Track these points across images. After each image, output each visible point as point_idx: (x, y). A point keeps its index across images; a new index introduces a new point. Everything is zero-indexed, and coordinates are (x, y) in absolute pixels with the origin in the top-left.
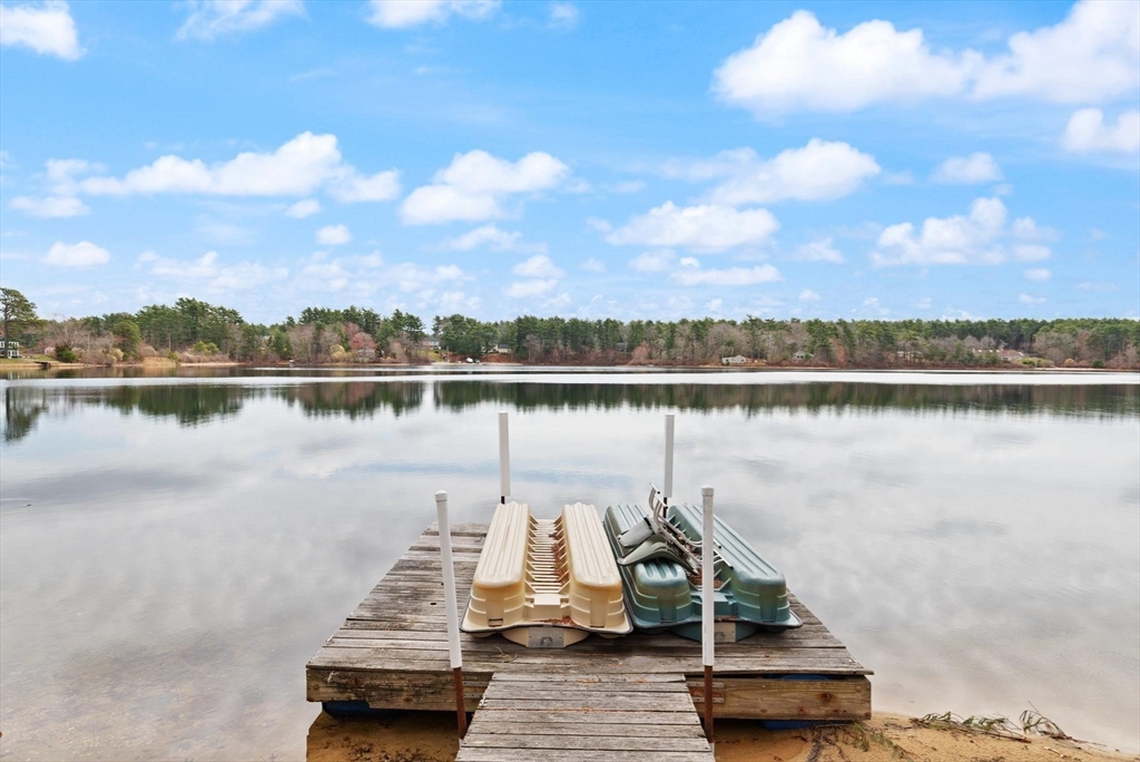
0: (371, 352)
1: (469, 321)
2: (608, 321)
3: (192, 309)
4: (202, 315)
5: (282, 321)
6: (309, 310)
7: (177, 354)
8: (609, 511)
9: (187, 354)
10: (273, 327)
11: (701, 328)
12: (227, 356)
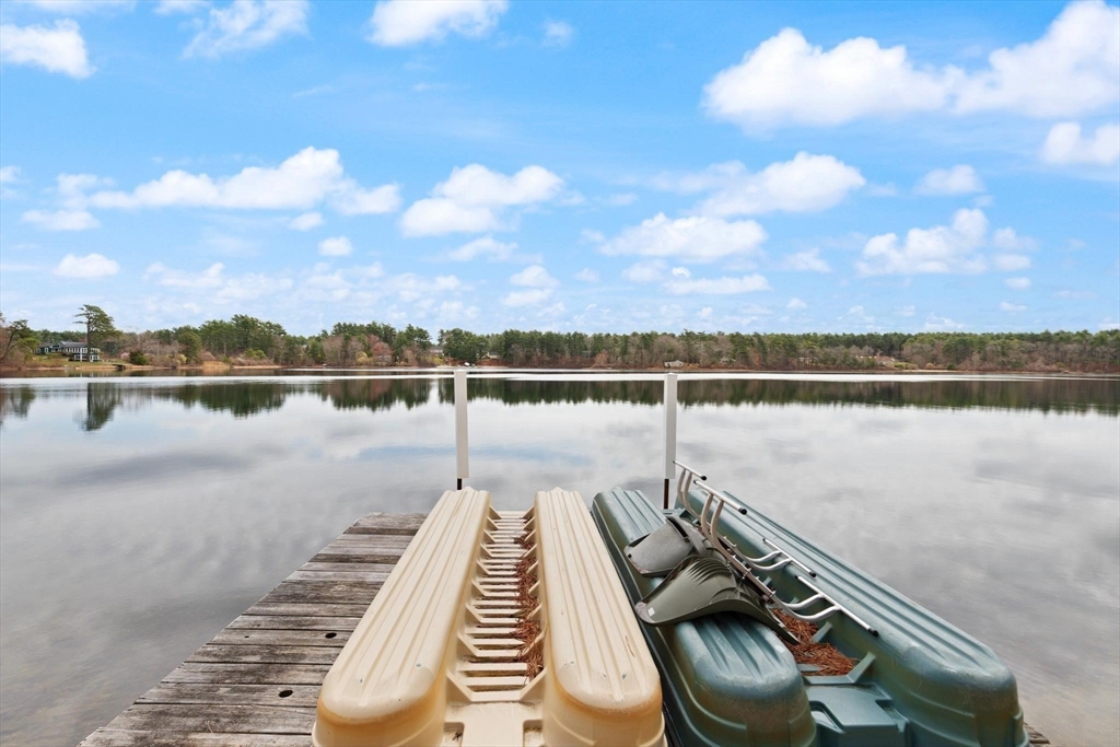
0: (388, 357)
1: (467, 334)
2: (576, 334)
3: (245, 324)
4: (253, 328)
5: (317, 333)
6: (339, 324)
7: (231, 359)
9: (239, 359)
10: (310, 338)
11: (648, 340)
12: (272, 361)
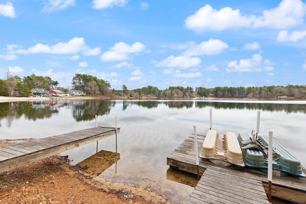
0: (182, 95)
1: (204, 88)
2: (241, 87)
4: (151, 88)
5: (165, 89)
8: (239, 134)
9: (149, 95)
10: (163, 90)
11: (270, 89)
12: (155, 96)
